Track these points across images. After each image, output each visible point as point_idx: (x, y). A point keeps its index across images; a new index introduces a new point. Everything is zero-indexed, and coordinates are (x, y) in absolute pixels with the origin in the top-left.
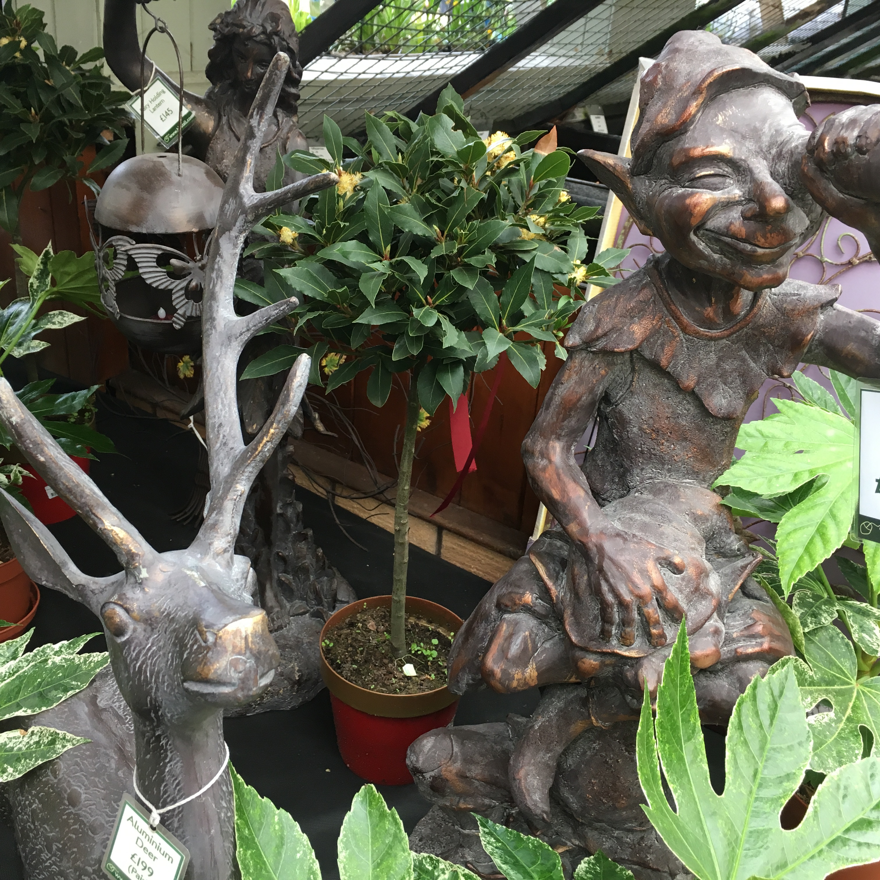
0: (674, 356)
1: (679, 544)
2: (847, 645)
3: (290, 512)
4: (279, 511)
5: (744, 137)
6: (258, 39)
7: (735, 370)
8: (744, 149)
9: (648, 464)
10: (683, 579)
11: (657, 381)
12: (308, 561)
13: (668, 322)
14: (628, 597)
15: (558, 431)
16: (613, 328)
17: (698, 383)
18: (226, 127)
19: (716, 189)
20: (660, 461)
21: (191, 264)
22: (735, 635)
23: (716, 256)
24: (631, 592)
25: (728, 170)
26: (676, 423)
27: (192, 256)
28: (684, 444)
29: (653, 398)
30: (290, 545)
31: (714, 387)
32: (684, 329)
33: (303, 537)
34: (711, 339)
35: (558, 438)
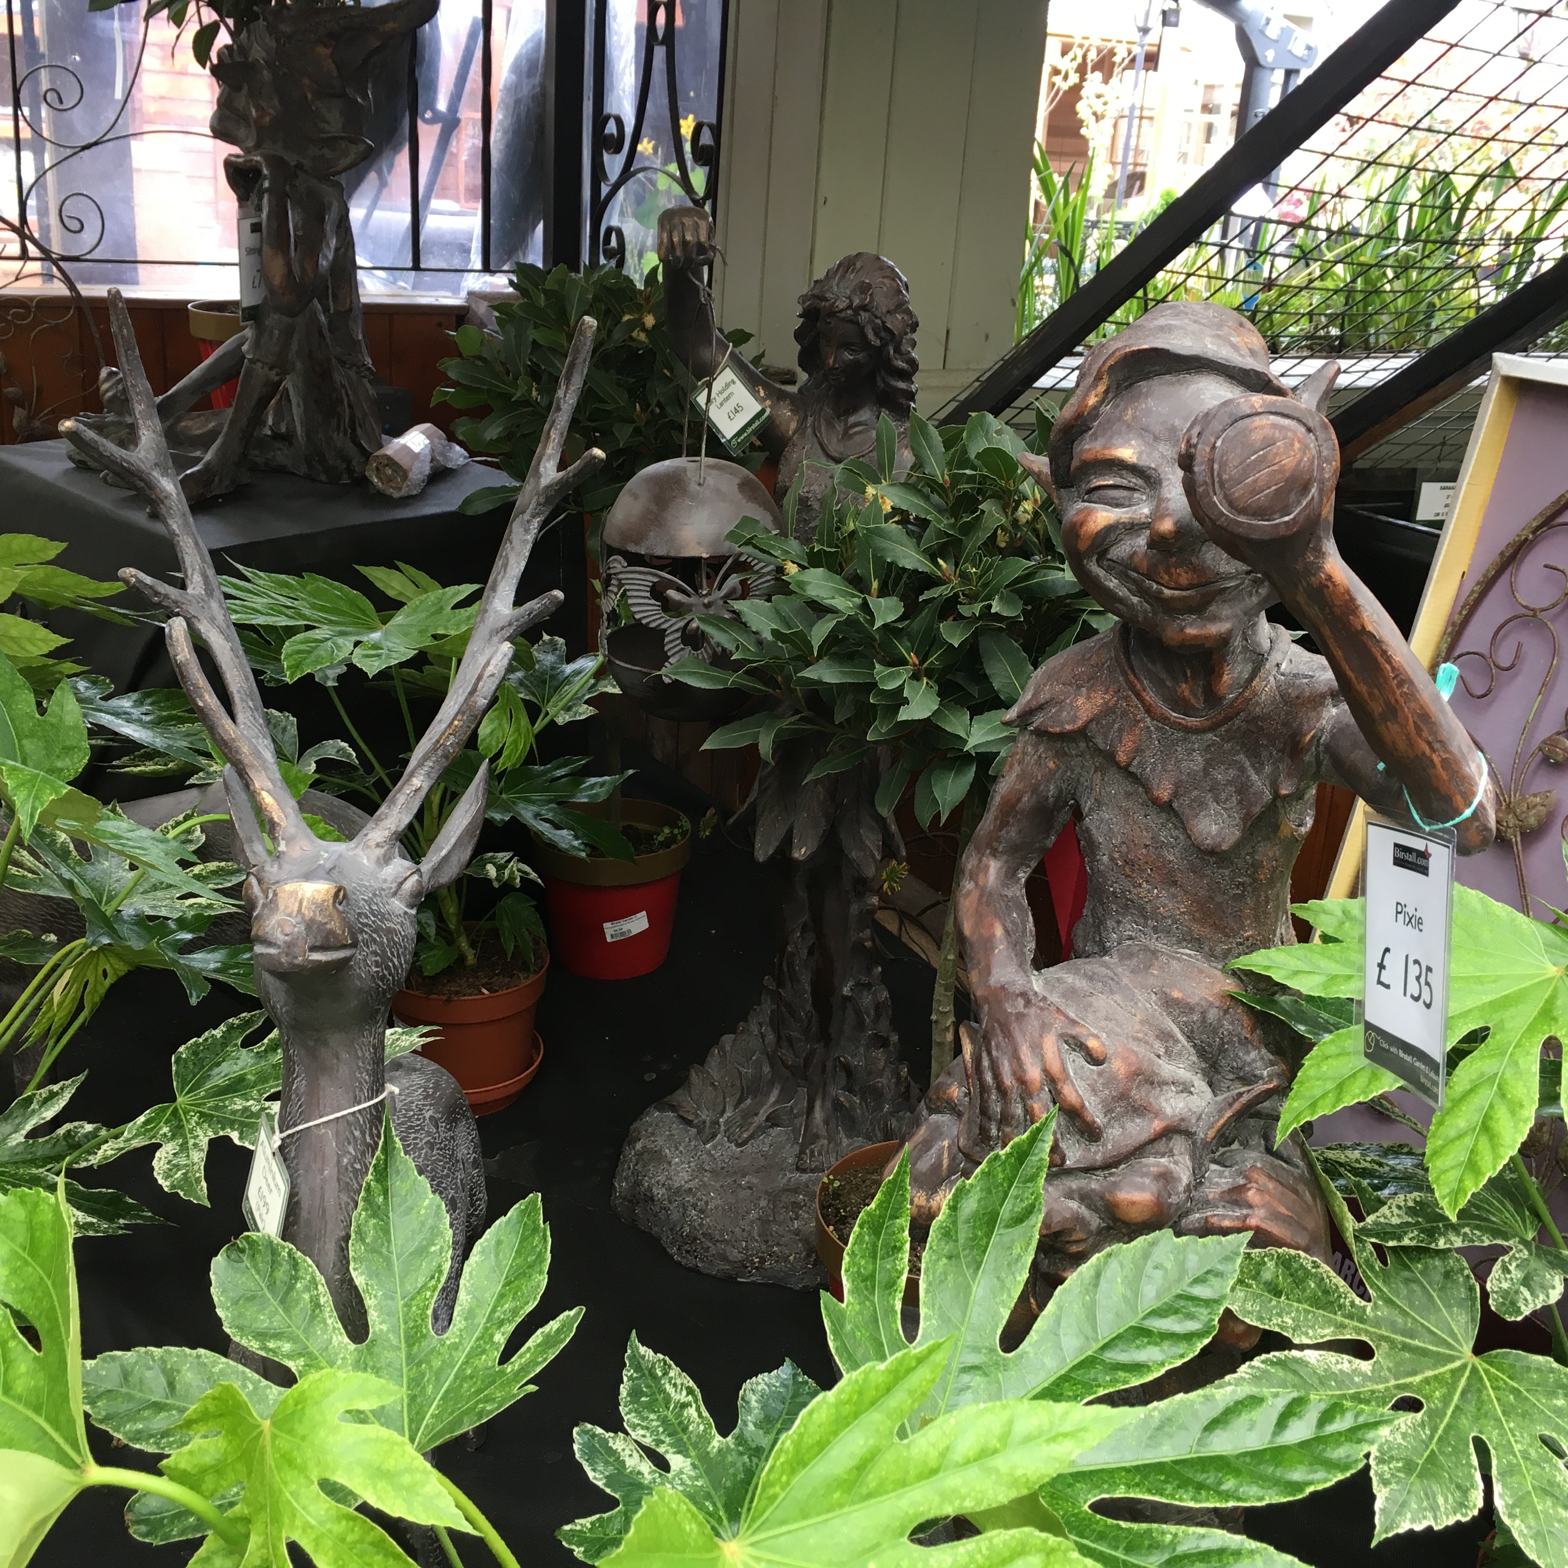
0: (1138, 751)
1: (1111, 1025)
2: (1471, 1289)
3: (866, 1000)
4: (846, 991)
5: (1156, 438)
6: (843, 315)
7: (1229, 783)
8: (1156, 454)
9: (1124, 915)
10: (1100, 1074)
11: (1130, 789)
12: (884, 1081)
13: (1126, 698)
14: (1008, 1080)
15: (995, 844)
16: (1052, 699)
17: (1175, 795)
18: (809, 430)
19: (1117, 505)
20: (1143, 913)
21: (693, 600)
22: (1211, 1196)
23: (1135, 600)
24: (1014, 1073)
25: (1135, 481)
26: (1159, 856)
27: (696, 588)
28: (1173, 890)
29: (1126, 813)
30: (862, 1050)
31: (1202, 805)
32: (1148, 710)
33: (883, 1042)
34: (1188, 730)
35: (994, 854)
